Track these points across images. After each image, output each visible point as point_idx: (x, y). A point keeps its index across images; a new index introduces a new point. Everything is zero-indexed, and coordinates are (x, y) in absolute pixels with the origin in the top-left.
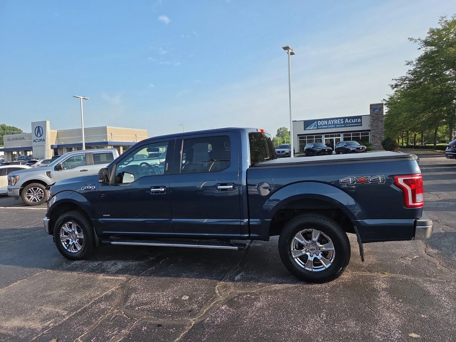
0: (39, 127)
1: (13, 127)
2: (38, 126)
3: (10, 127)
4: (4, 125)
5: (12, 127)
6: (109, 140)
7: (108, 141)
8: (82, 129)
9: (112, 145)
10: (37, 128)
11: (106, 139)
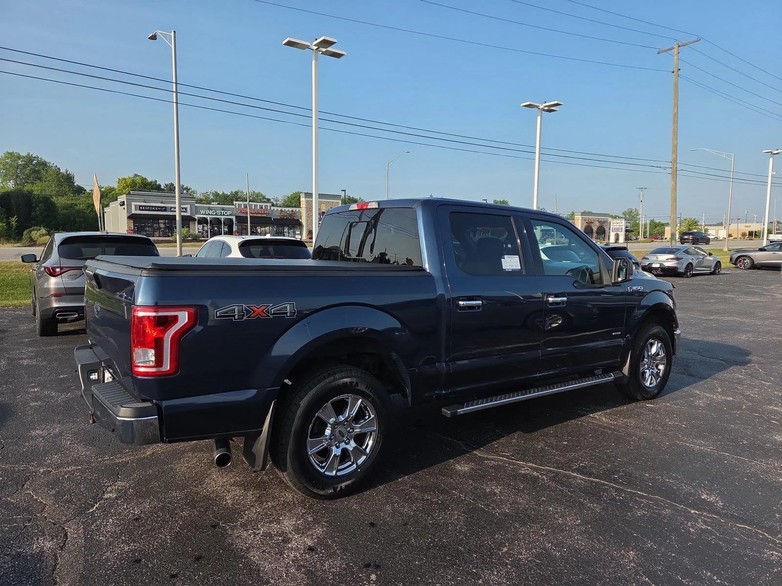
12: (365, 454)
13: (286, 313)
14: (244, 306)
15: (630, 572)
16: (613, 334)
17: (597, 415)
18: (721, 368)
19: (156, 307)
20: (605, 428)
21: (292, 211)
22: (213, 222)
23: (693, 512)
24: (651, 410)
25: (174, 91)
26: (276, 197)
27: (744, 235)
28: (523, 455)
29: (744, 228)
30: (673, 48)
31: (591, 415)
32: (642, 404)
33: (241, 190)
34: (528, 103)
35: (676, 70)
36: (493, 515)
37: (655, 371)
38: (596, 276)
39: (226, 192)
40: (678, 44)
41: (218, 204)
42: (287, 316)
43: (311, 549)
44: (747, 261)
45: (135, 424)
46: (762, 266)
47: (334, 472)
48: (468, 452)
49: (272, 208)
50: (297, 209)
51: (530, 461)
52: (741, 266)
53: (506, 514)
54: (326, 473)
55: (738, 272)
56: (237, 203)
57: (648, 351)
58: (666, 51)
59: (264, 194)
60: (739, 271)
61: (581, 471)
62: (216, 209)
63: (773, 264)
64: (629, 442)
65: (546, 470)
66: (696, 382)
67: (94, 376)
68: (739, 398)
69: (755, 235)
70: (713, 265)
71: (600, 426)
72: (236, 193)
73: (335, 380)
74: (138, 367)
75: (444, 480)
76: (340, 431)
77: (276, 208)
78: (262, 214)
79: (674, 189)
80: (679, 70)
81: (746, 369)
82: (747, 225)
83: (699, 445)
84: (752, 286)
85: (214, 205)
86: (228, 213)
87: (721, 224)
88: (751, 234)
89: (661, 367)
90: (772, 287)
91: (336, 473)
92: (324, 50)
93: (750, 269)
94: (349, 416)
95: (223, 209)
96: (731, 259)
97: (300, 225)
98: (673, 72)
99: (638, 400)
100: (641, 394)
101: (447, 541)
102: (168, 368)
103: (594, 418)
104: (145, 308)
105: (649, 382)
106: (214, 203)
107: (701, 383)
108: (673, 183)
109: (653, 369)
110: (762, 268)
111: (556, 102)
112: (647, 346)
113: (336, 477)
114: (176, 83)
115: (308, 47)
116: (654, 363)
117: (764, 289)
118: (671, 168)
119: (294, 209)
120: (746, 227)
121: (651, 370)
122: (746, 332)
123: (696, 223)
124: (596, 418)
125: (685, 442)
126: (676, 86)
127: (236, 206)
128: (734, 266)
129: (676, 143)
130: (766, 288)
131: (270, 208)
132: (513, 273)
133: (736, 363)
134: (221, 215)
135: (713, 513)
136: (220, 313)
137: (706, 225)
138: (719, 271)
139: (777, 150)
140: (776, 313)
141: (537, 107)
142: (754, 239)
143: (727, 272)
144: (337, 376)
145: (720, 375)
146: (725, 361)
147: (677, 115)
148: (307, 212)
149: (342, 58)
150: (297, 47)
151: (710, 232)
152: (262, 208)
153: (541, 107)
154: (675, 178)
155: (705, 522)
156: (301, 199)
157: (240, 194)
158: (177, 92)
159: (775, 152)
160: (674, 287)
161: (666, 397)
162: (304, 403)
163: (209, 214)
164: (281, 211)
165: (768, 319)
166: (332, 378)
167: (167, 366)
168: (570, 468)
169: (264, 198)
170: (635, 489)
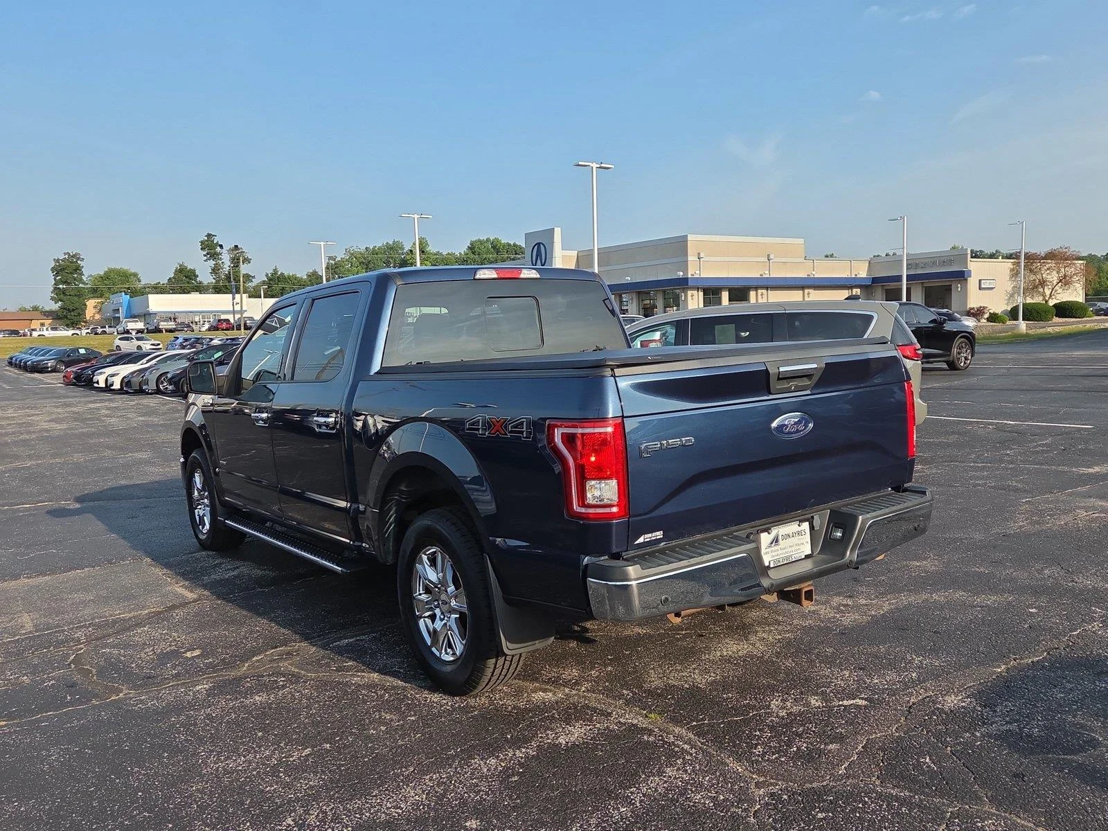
0: (539, 244)
1: (515, 245)
2: (536, 243)
3: (509, 245)
4: (497, 239)
5: (512, 243)
6: (693, 272)
7: (690, 276)
8: (593, 250)
9: (700, 284)
10: (536, 247)
11: (686, 270)
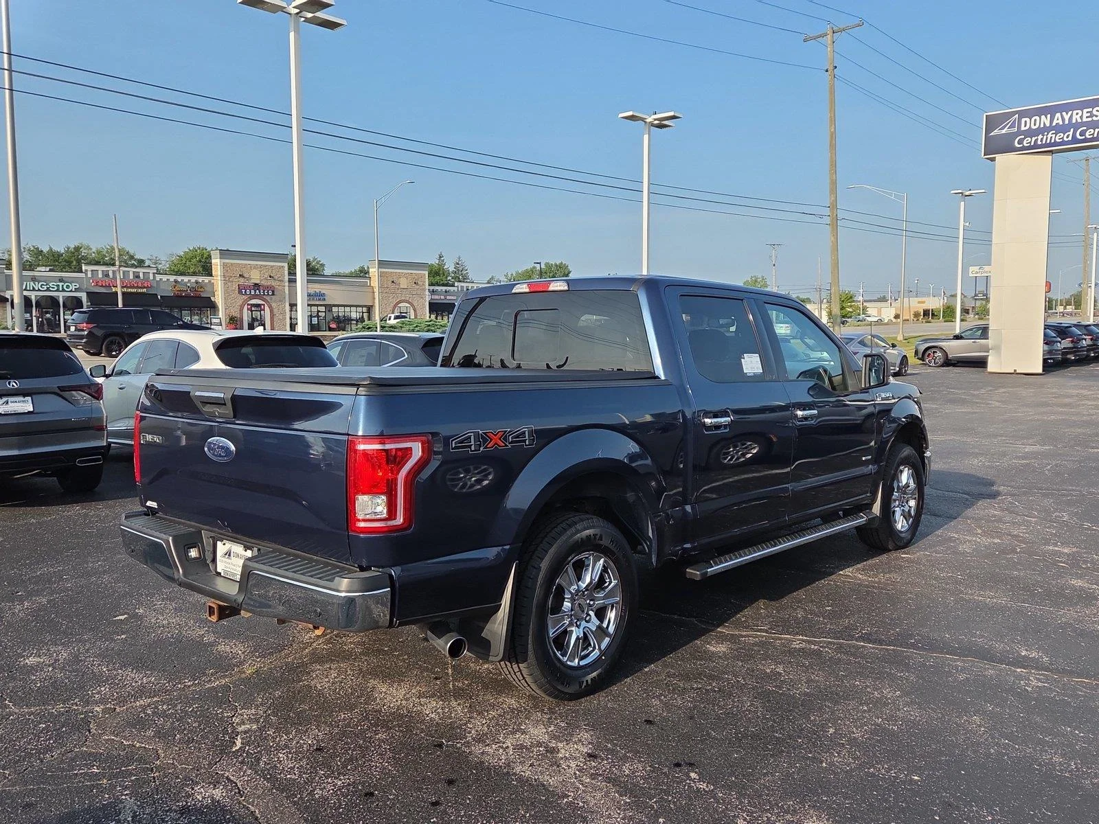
12: (608, 635)
13: (525, 441)
14: (480, 432)
15: (985, 736)
16: (864, 459)
17: (848, 571)
18: (968, 505)
19: (381, 438)
20: (867, 586)
21: (197, 282)
22: (43, 303)
23: (1019, 670)
24: (909, 560)
25: (6, 67)
26: (155, 256)
27: (916, 315)
28: (785, 626)
29: (917, 304)
30: (826, 35)
31: (841, 572)
32: (894, 554)
33: (85, 243)
34: (630, 113)
35: (831, 68)
36: (793, 697)
37: (906, 509)
38: (837, 380)
39: (56, 248)
40: (832, 28)
41: (50, 270)
42: (526, 445)
43: (592, 756)
44: (939, 354)
45: (358, 602)
46: (958, 362)
47: (577, 660)
48: (712, 631)
49: (158, 277)
50: (206, 279)
51: (797, 634)
52: (930, 362)
53: (806, 694)
54: (568, 663)
55: (928, 371)
56: (90, 268)
57: (898, 482)
58: (815, 38)
59: (132, 252)
60: (930, 370)
61: (867, 638)
62: (47, 280)
63: (973, 359)
64: (906, 601)
65: (825, 642)
66: (946, 524)
67: (193, 553)
68: (1007, 540)
69: (933, 314)
70: (898, 362)
71: (860, 585)
72: (77, 249)
73: (578, 531)
74: (359, 520)
75: (704, 664)
76: (579, 604)
77: (165, 278)
78: (138, 287)
79: (835, 249)
80: (836, 67)
81: (999, 503)
82: (920, 299)
83: (991, 597)
84: (956, 391)
85: (42, 272)
86: (72, 287)
87: (883, 299)
88: (926, 313)
89: (912, 503)
90: (983, 391)
91: (579, 663)
92: (309, 15)
93: (942, 366)
94: (591, 582)
95: (61, 280)
96: (916, 353)
97: (213, 307)
98: (827, 71)
99: (889, 551)
100: (894, 542)
101: (757, 730)
102: (402, 520)
103: (846, 575)
104: (367, 438)
105: (901, 524)
106: (43, 269)
107: (952, 523)
108: (832, 239)
109: (903, 506)
110: (958, 365)
111: (671, 114)
112: (896, 476)
113: (579, 668)
114: (9, 54)
115: (282, 9)
116: (904, 497)
117: (974, 395)
118: (829, 216)
119: (200, 279)
120: (919, 302)
121: (902, 508)
122: (976, 455)
123: (851, 298)
124: (850, 576)
125: (972, 594)
126: (832, 91)
127: (86, 274)
128: (921, 362)
129: (834, 178)
130: (975, 393)
131: (154, 277)
132: (756, 378)
133: (982, 496)
134: (58, 290)
135: (1042, 669)
136: (455, 443)
137: (865, 301)
138: (906, 371)
139: (970, 190)
140: (1002, 428)
141: (643, 120)
142: (932, 321)
143: (916, 372)
144: (579, 527)
145: (969, 512)
146: (968, 494)
147: (834, 135)
148: (225, 284)
149: (338, 30)
150: (263, 9)
151: (870, 311)
152: (138, 277)
153: (649, 120)
154: (835, 232)
155: (1039, 680)
156: (213, 261)
157: (84, 252)
158: (10, 70)
159: (967, 193)
160: (921, 393)
161: (921, 544)
162: (544, 565)
163: (34, 290)
164: (176, 281)
165: (996, 436)
166: (573, 530)
167: (400, 520)
168: (852, 638)
169: (132, 257)
170: (942, 653)
